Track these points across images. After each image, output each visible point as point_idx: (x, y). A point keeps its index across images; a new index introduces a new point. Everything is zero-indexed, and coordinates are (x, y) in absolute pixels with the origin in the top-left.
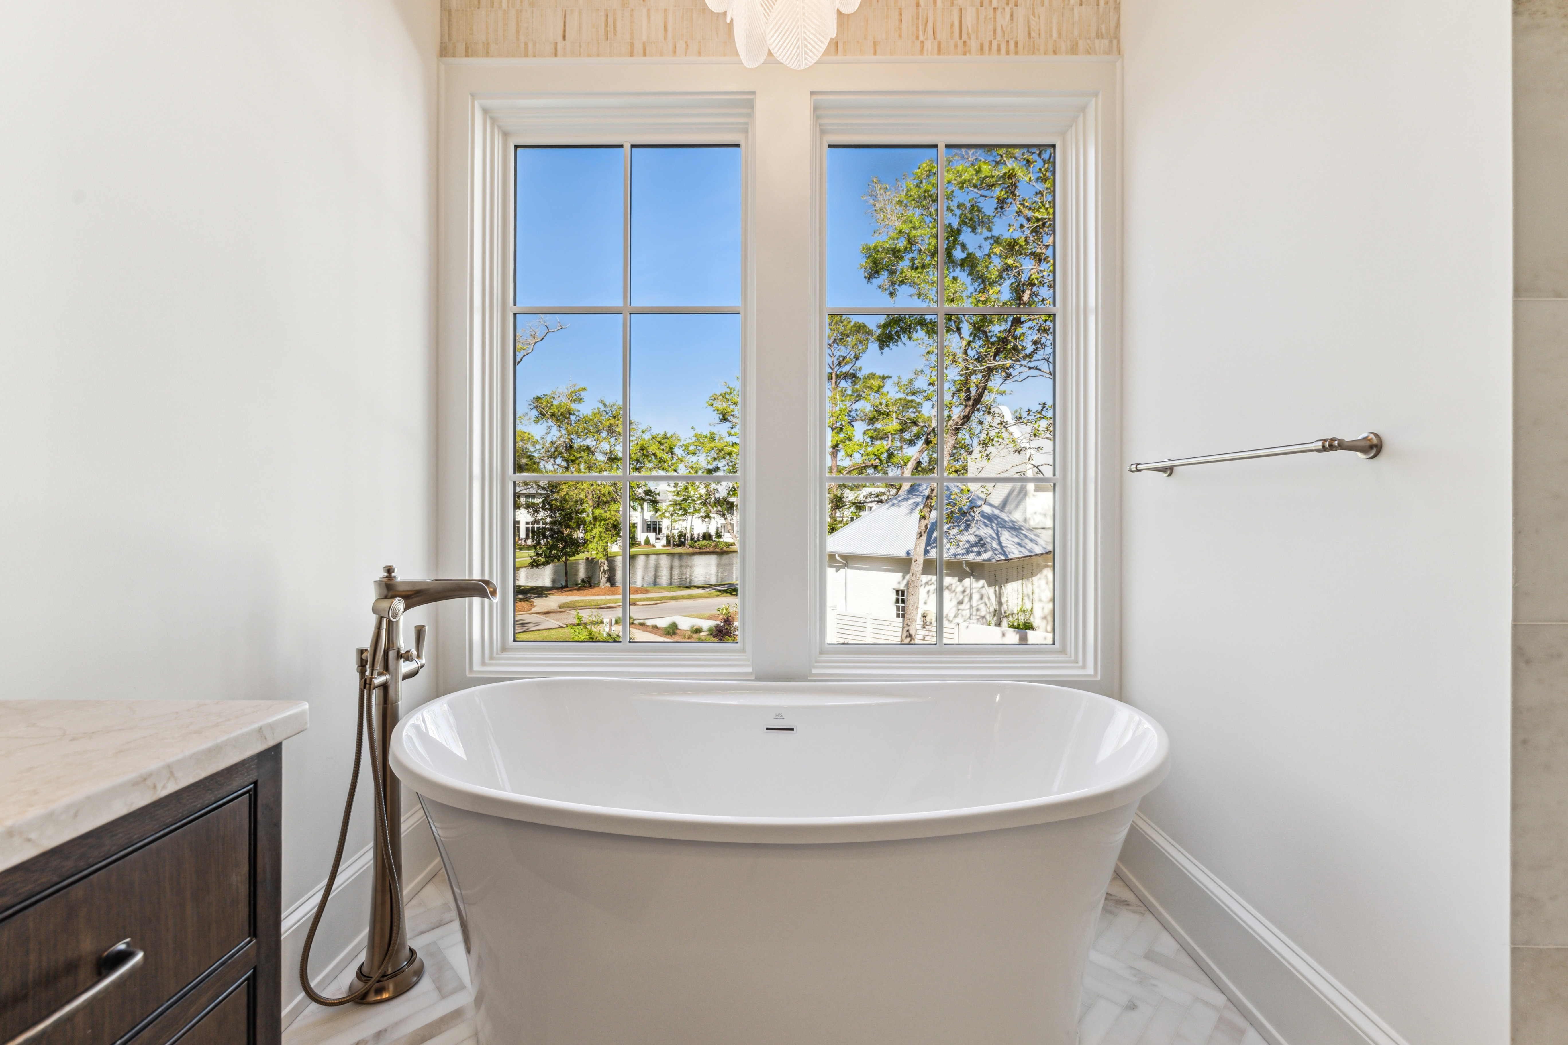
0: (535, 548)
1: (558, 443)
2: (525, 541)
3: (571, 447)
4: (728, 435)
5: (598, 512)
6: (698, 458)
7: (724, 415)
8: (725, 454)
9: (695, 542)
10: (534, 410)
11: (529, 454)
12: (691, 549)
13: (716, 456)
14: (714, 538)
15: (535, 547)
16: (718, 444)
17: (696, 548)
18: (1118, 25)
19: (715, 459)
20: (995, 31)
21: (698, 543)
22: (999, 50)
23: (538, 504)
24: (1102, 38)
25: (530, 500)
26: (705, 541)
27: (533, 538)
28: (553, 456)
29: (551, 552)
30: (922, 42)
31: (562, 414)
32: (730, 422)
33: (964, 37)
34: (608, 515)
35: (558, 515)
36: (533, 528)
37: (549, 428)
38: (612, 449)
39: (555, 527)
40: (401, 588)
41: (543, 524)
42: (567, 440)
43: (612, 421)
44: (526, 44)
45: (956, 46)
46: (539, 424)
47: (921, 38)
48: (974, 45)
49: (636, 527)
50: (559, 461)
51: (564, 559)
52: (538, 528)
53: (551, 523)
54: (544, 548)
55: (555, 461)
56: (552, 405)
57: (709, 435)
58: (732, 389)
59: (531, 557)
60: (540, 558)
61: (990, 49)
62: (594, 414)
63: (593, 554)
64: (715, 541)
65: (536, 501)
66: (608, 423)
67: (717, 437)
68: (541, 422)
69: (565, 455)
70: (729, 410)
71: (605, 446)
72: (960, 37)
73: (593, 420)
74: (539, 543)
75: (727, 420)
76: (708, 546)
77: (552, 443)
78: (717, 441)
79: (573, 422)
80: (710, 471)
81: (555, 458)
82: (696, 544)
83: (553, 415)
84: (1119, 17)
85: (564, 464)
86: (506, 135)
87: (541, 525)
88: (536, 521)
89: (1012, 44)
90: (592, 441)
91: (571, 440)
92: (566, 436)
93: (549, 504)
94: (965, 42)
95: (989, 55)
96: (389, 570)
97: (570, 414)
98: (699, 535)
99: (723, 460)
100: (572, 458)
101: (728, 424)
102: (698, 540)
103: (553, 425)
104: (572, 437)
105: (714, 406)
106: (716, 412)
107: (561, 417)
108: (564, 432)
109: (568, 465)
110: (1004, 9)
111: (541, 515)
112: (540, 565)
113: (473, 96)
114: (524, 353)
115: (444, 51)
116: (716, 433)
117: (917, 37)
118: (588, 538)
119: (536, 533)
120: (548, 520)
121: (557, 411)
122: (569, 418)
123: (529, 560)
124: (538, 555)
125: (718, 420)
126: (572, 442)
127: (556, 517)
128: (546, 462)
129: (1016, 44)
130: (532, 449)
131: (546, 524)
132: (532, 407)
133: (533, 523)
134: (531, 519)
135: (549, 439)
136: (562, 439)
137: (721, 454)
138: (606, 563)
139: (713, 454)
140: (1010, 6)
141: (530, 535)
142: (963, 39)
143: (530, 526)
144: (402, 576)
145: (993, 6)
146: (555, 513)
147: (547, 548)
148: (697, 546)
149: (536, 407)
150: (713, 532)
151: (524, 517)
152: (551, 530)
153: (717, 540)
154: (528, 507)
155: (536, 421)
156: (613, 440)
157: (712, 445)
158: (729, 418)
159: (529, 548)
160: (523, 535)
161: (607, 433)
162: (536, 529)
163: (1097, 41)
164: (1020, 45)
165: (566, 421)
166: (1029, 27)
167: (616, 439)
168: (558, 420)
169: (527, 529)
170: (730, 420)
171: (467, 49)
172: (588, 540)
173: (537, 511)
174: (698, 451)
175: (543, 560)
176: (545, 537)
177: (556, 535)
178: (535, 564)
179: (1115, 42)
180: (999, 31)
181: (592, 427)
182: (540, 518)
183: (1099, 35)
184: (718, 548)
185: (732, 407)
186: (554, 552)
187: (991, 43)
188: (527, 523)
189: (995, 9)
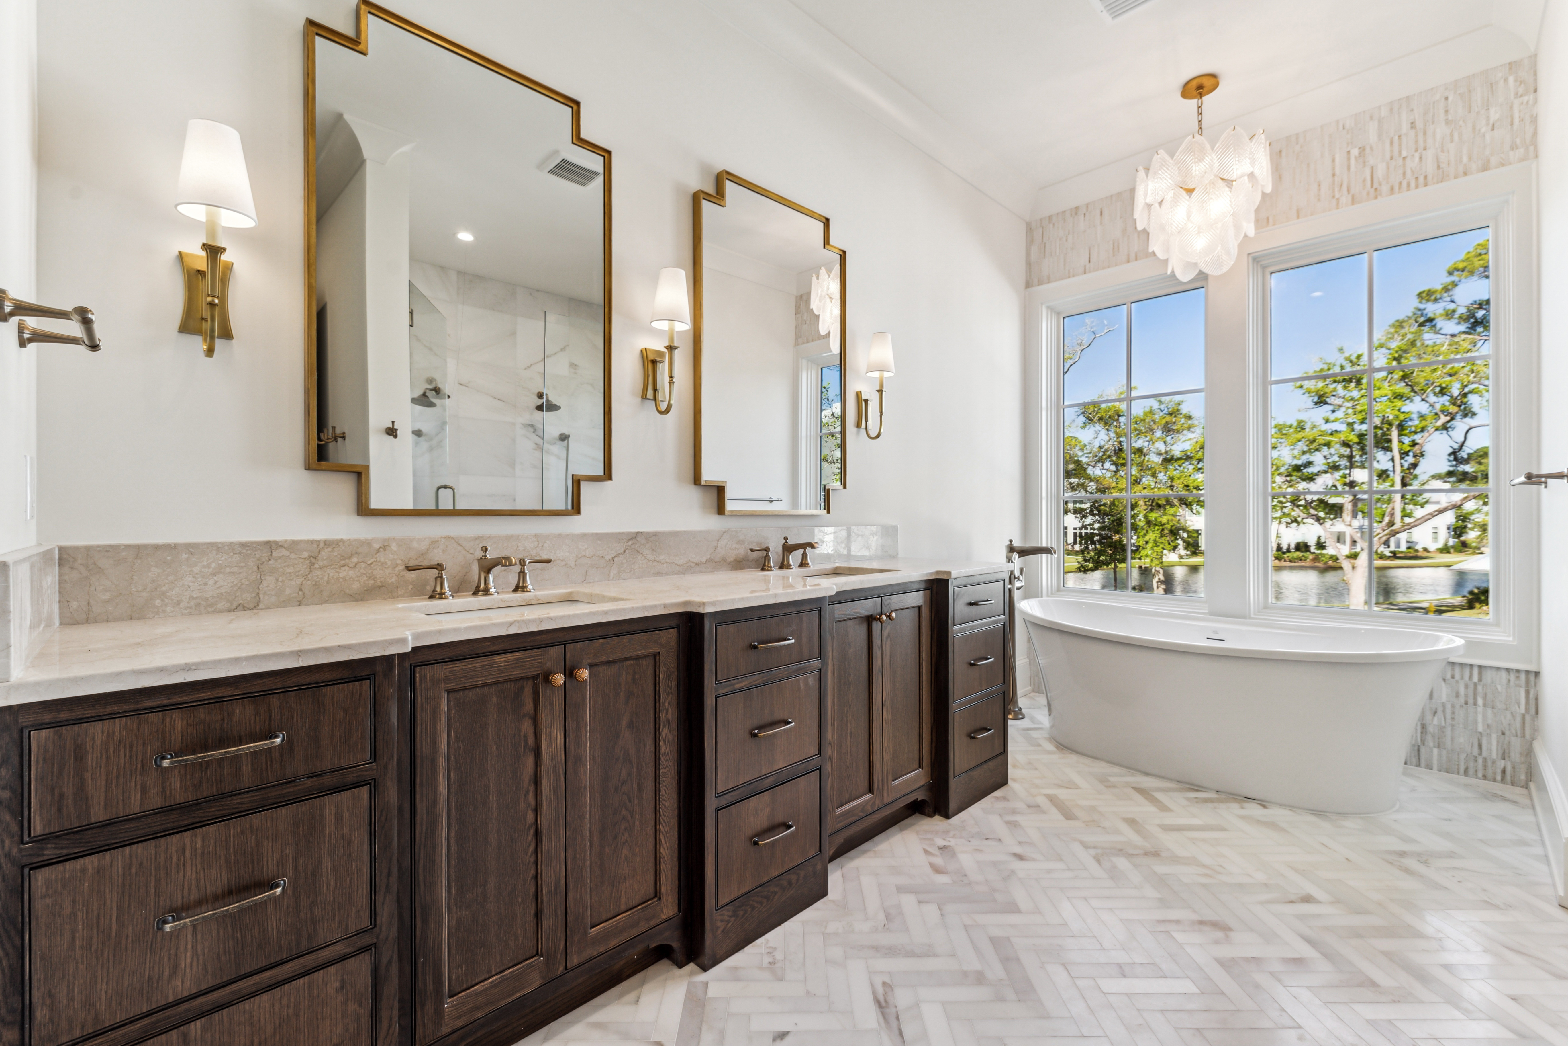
0: (1083, 554)
1: (1106, 447)
2: (1072, 546)
3: (1121, 450)
4: (1324, 422)
5: (1153, 516)
6: (1279, 453)
7: (1320, 397)
8: (1319, 445)
9: (1284, 553)
10: (1081, 416)
11: (1076, 459)
12: (1277, 561)
13: (1305, 449)
14: (1313, 549)
15: (1082, 552)
16: (1309, 433)
17: (1285, 561)
18: (1535, 134)
19: (1304, 453)
20: (1404, 174)
21: (1288, 554)
22: (1408, 185)
23: (1085, 509)
24: (1517, 148)
25: (1078, 505)
26: (1298, 553)
27: (1081, 544)
28: (1101, 461)
29: (1099, 557)
30: (1338, 199)
31: (1110, 417)
32: (1331, 404)
33: (1376, 185)
34: (1164, 520)
35: (1106, 520)
36: (1081, 534)
37: (1097, 433)
38: (1168, 449)
39: (1103, 533)
40: (1017, 549)
41: (1091, 529)
42: (1116, 443)
43: (1168, 418)
44: (1069, 271)
45: (1368, 194)
46: (1086, 429)
47: (1337, 196)
48: (1385, 188)
49: (1200, 534)
50: (1107, 465)
51: (1113, 566)
52: (1086, 534)
53: (1100, 529)
54: (1092, 554)
55: (1102, 466)
56: (1099, 409)
57: (1295, 424)
58: (1330, 364)
59: (1078, 562)
60: (1088, 563)
61: (1400, 188)
62: (1146, 414)
63: (1146, 562)
64: (1314, 553)
65: (1083, 506)
66: (1164, 421)
67: (1308, 426)
68: (1088, 427)
69: (1114, 458)
70: (1327, 390)
71: (1161, 446)
72: (1372, 186)
73: (1144, 420)
74: (1087, 548)
75: (1326, 403)
76: (1303, 558)
77: (1101, 447)
78: (1307, 430)
79: (1122, 424)
80: (1297, 468)
81: (1103, 463)
82: (1285, 556)
83: (1101, 419)
84: (1536, 127)
85: (1113, 468)
86: (1058, 314)
87: (1089, 531)
88: (1084, 527)
89: (1421, 179)
90: (1144, 442)
91: (1120, 442)
92: (1115, 439)
93: (1097, 508)
94: (1376, 189)
95: (1399, 193)
96: (1011, 541)
97: (1119, 416)
98: (1289, 545)
99: (1317, 453)
100: (1122, 461)
101: (1327, 408)
102: (1288, 551)
103: (1100, 428)
104: (1121, 439)
105: (1305, 387)
106: (1307, 395)
107: (1109, 420)
108: (1112, 435)
109: (1117, 469)
110: (1413, 155)
111: (1089, 520)
112: (1088, 570)
113: (1042, 304)
114: (1071, 362)
115: (1028, 285)
116: (1307, 420)
117: (1334, 197)
118: (1141, 544)
119: (1086, 539)
120: (1097, 525)
121: (1104, 415)
122: (1118, 420)
123: (1077, 565)
124: (1086, 560)
125: (1310, 404)
126: (1121, 445)
127: (1104, 522)
128: (1094, 467)
129: (1426, 177)
130: (1080, 454)
131: (1094, 529)
132: (1078, 413)
133: (1081, 529)
134: (1080, 525)
135: (1097, 444)
136: (1110, 443)
137: (1315, 445)
138: (1161, 571)
139: (1302, 446)
140: (1419, 151)
141: (1078, 540)
142: (1375, 187)
143: (1078, 531)
144: (1016, 544)
145: (1403, 156)
146: (1103, 519)
147: (1095, 554)
148: (1287, 559)
149: (1083, 413)
150: (1312, 542)
151: (1072, 522)
152: (1099, 535)
153: (1319, 552)
154: (1076, 511)
155: (1084, 426)
156: (1169, 438)
157: (1300, 435)
158: (1328, 400)
159: (1076, 553)
160: (1070, 539)
161: (1161, 432)
162: (1083, 535)
163: (1511, 153)
164: (1430, 178)
165: (1115, 423)
166: (1438, 162)
167: (1172, 438)
168: (1106, 424)
169: (1075, 534)
170: (1329, 402)
171: (1038, 281)
172: (1140, 546)
173: (1084, 517)
174: (1279, 445)
175: (1091, 565)
176: (1093, 543)
177: (1105, 541)
178: (1083, 569)
179: (1532, 148)
180: (1409, 172)
181: (1144, 426)
182: (1087, 523)
183: (1514, 147)
184: (1319, 562)
185: (1332, 386)
186: (1102, 558)
187: (1400, 183)
188: (1075, 529)
189: (1404, 158)
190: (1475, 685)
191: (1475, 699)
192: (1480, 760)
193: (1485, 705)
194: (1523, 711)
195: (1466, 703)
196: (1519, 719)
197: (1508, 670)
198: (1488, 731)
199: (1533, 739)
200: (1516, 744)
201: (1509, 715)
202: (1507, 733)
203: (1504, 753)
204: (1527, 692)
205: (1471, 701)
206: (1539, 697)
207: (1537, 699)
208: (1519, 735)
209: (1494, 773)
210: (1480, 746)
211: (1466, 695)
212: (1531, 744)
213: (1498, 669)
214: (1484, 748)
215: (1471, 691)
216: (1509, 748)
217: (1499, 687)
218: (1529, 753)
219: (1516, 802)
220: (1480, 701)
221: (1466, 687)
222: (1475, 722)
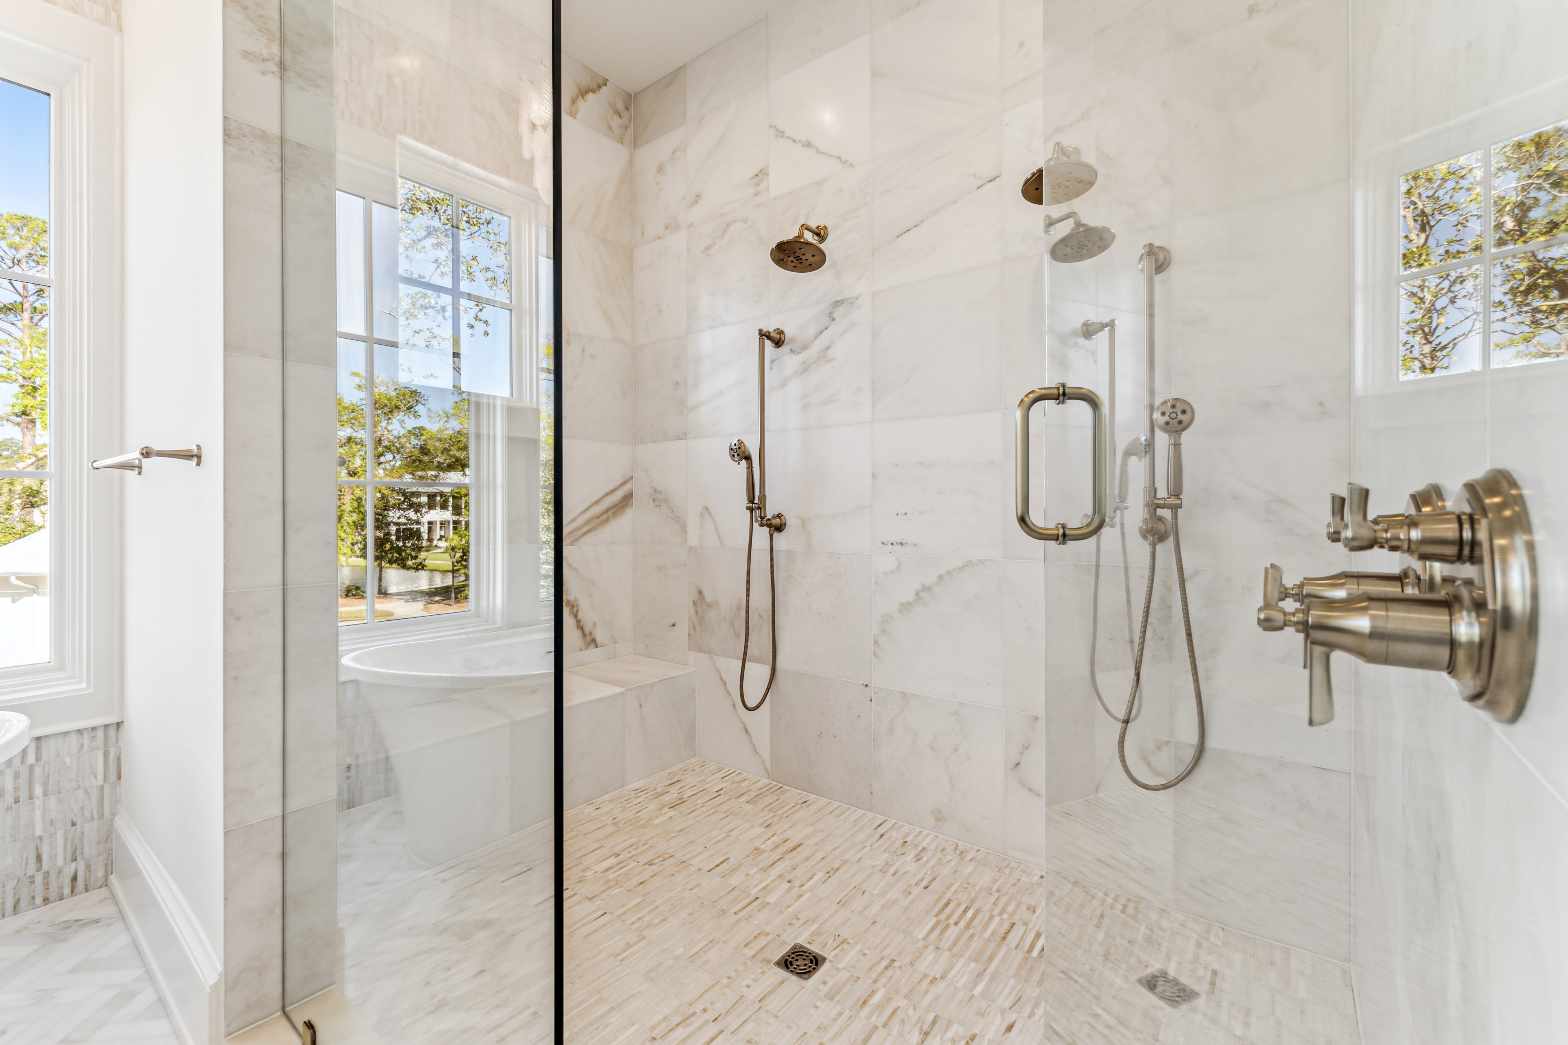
190: (31, 767)
191: (31, 789)
192: (39, 879)
193: (45, 794)
194: (100, 781)
195: (17, 801)
196: (94, 795)
197: (80, 731)
198: (52, 830)
199: (114, 815)
200: (91, 830)
201: (80, 794)
202: (79, 822)
203: (74, 853)
204: (106, 754)
205: (23, 795)
206: (122, 756)
207: (119, 759)
208: (96, 816)
209: (61, 888)
210: (39, 858)
211: (16, 789)
212: (112, 823)
213: (66, 734)
214: (45, 858)
215: (23, 781)
216: (82, 842)
217: (67, 760)
218: (109, 836)
219: (97, 921)
220: (38, 791)
221: (17, 776)
222: (31, 824)
